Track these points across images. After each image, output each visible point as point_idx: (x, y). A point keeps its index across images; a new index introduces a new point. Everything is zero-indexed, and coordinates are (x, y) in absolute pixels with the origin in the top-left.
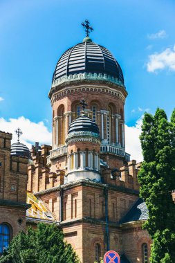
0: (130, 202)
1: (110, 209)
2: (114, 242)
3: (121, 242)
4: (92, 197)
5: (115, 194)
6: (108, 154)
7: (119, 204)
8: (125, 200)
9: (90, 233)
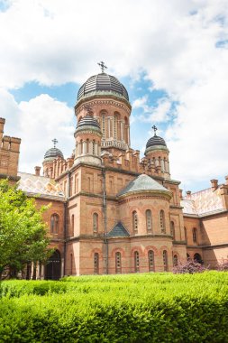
0: (127, 180)
1: (108, 185)
2: (111, 212)
3: (118, 212)
4: (91, 176)
5: (112, 174)
6: (113, 147)
7: (116, 181)
8: (121, 179)
9: (87, 204)
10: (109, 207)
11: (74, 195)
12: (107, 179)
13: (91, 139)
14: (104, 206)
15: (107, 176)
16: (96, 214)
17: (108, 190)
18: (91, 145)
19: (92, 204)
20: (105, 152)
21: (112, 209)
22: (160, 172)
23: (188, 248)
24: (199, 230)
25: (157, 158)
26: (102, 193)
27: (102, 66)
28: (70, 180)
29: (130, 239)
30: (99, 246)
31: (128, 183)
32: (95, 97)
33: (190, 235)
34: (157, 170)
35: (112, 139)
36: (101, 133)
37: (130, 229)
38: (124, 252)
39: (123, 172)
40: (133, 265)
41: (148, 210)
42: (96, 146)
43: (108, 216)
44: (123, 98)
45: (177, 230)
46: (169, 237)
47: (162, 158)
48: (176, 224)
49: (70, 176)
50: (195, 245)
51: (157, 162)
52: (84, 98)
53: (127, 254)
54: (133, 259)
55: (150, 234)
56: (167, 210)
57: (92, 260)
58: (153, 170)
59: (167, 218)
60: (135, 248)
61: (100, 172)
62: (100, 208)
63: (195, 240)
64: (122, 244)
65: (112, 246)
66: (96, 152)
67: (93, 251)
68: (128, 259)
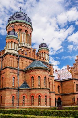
0: (29, 62)
1: (20, 64)
2: (21, 77)
3: (25, 77)
4: (12, 59)
5: (23, 59)
6: (24, 47)
7: (24, 62)
8: (27, 61)
9: (10, 72)
10: (21, 74)
11: (4, 68)
12: (20, 61)
13: (14, 41)
14: (18, 74)
15: (20, 59)
16: (14, 77)
17: (20, 66)
18: (13, 44)
19: (12, 73)
20: (19, 48)
21: (22, 75)
22: (45, 59)
23: (55, 95)
24: (60, 87)
25: (43, 53)
26: (17, 67)
27: (21, 8)
28: (2, 60)
29: (30, 90)
30: (15, 93)
31: (30, 64)
32: (16, 22)
33: (57, 89)
34: (44, 58)
35: (23, 42)
36: (18, 39)
37: (30, 85)
38: (27, 96)
39: (28, 58)
40: (31, 102)
41: (39, 77)
42: (16, 45)
43: (20, 79)
44: (30, 24)
45: (51, 86)
46: (48, 89)
47: (46, 53)
48: (51, 84)
49: (2, 58)
50: (59, 94)
51: (44, 55)
52: (11, 22)
53: (28, 97)
54: (31, 99)
55: (39, 88)
56: (47, 77)
57: (11, 99)
58: (42, 58)
59: (47, 81)
60: (32, 94)
61: (17, 58)
62: (16, 75)
63: (58, 91)
64: (26, 92)
65: (21, 93)
66: (16, 48)
67: (12, 95)
68: (29, 99)
